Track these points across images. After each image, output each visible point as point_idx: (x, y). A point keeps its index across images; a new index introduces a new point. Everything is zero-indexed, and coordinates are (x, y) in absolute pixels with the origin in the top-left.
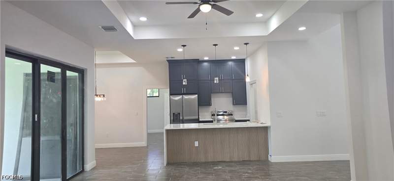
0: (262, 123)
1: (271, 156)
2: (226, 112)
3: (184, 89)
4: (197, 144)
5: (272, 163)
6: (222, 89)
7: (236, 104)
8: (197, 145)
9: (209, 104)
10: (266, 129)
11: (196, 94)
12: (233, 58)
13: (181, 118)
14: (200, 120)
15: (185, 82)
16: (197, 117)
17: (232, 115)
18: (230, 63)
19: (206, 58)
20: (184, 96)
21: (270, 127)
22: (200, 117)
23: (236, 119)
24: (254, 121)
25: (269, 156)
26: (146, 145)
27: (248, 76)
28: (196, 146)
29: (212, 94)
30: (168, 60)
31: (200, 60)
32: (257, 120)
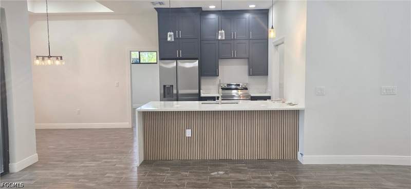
0: (290, 104)
1: (302, 155)
2: (239, 85)
3: (179, 52)
4: (188, 133)
5: (303, 165)
6: (234, 53)
7: (253, 75)
8: (190, 136)
9: (215, 74)
10: (296, 113)
11: (196, 59)
12: (252, 6)
13: (175, 92)
14: (202, 95)
15: (170, 36)
16: (197, 91)
17: (246, 89)
18: (247, 16)
19: (212, 7)
20: (179, 61)
21: (304, 111)
22: (201, 91)
23: (252, 95)
24: (279, 99)
25: (299, 153)
26: (131, 127)
27: (272, 28)
28: (187, 136)
29: (220, 61)
30: (157, 9)
31: (203, 10)
32: (282, 98)
